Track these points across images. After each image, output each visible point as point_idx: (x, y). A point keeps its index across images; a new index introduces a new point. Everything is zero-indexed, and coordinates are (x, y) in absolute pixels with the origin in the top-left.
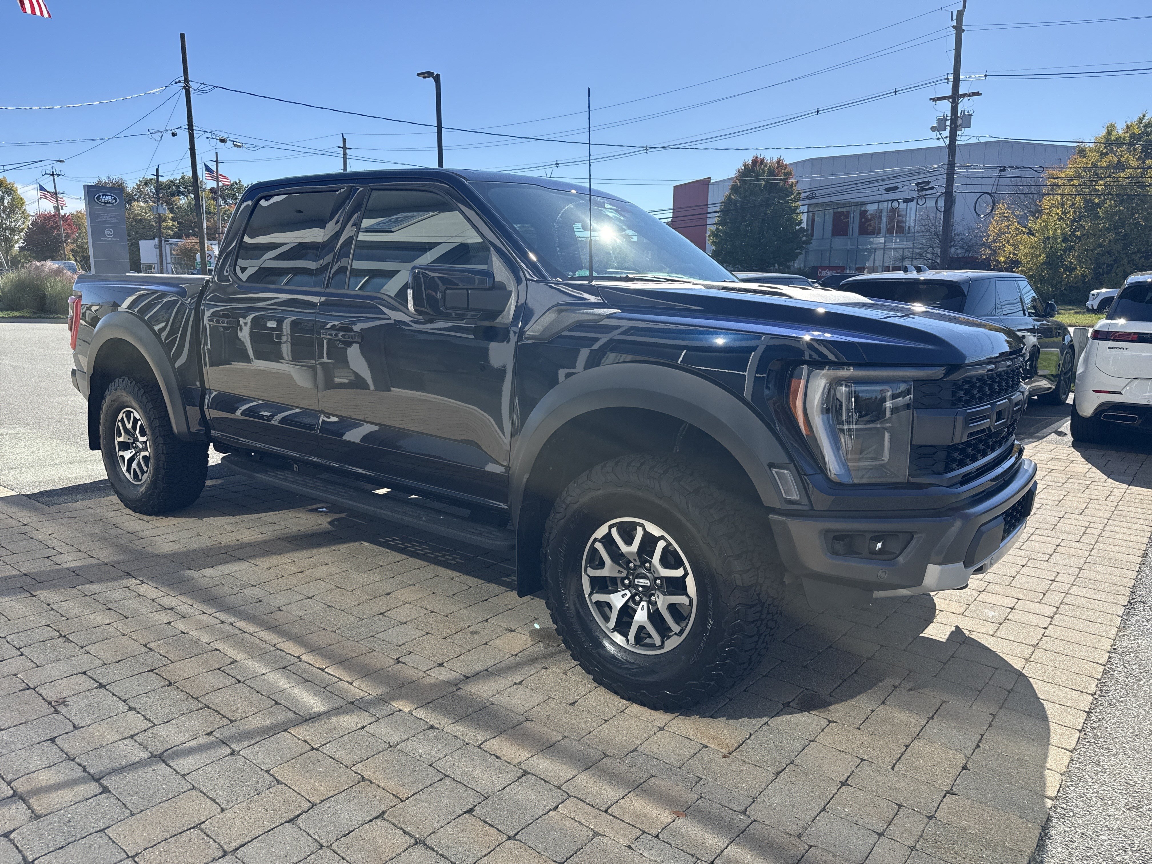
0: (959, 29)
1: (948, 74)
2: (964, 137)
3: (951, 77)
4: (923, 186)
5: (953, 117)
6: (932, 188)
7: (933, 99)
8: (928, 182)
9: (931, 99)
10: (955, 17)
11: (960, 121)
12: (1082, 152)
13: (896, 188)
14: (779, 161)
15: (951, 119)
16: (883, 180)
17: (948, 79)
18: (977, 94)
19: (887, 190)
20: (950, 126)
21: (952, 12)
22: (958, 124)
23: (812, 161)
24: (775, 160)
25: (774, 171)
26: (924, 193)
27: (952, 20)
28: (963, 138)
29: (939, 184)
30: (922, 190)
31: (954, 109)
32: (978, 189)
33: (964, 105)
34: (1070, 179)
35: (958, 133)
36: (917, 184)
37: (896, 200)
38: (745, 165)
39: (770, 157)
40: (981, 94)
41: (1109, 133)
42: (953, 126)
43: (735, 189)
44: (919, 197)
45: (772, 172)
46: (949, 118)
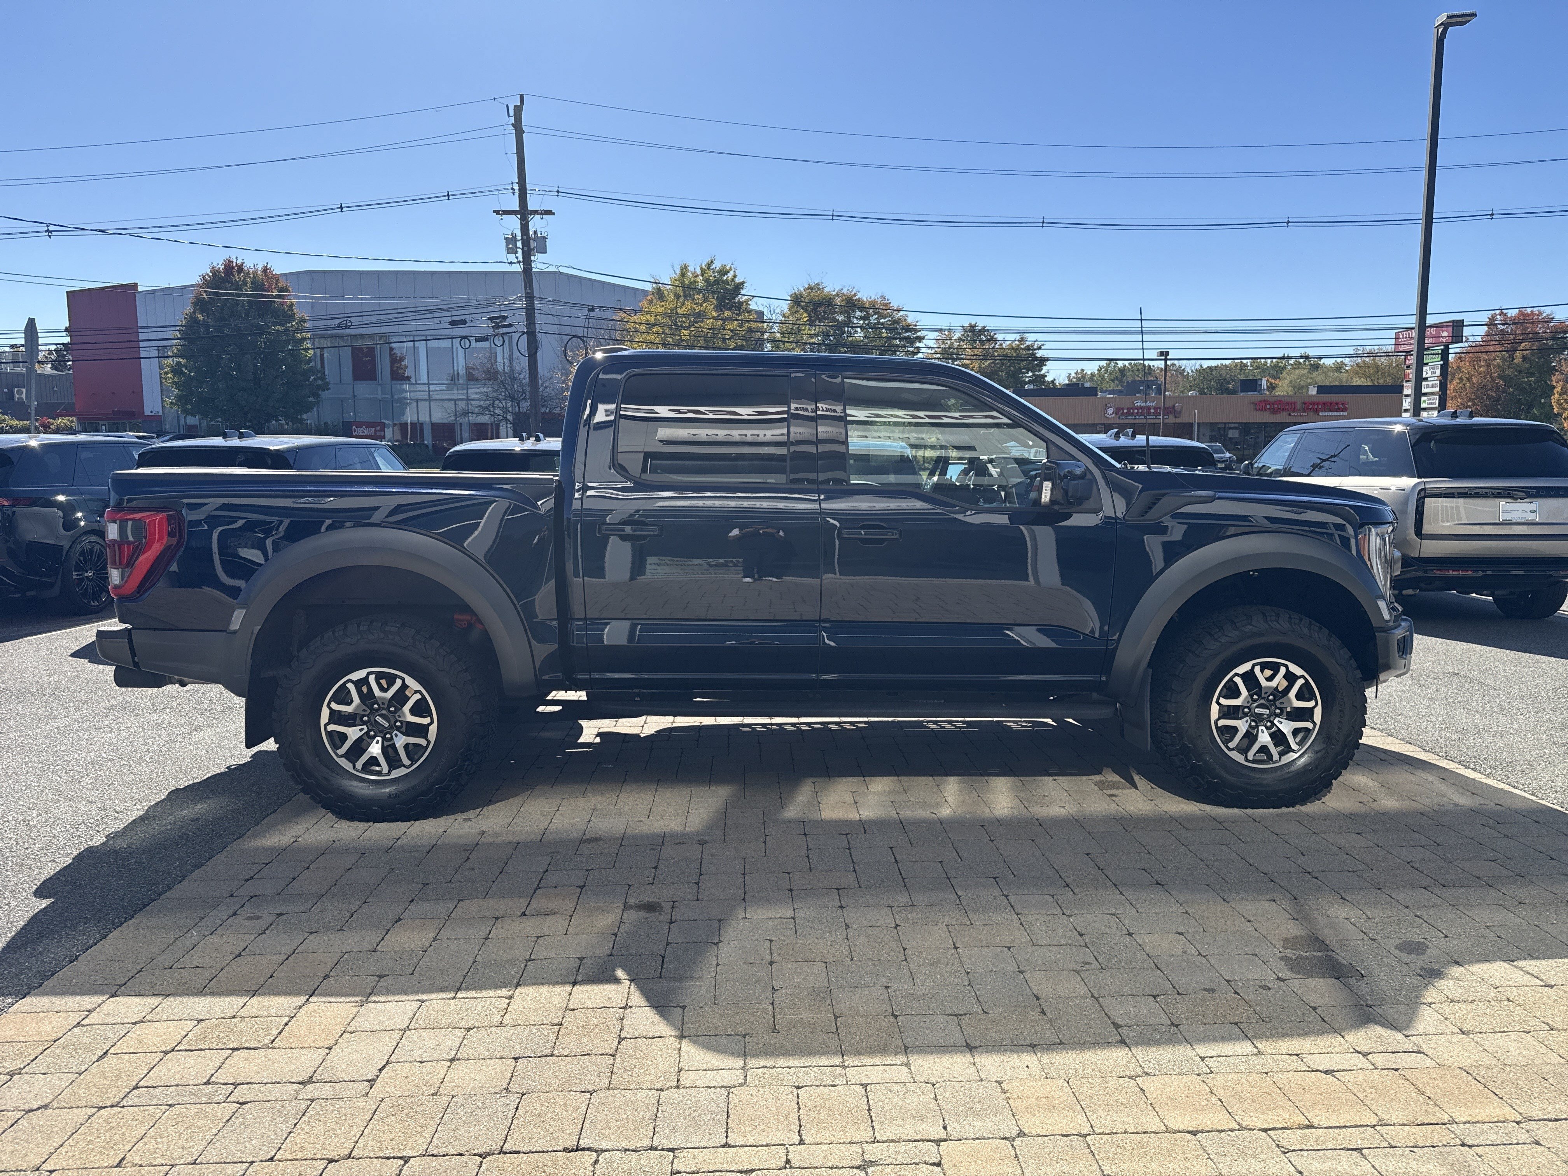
0: (518, 127)
1: (512, 183)
2: (540, 263)
3: (516, 187)
4: (498, 322)
5: (525, 237)
6: (510, 325)
7: (497, 212)
8: (504, 318)
9: (494, 212)
10: (512, 113)
11: (533, 244)
12: (659, 294)
13: (464, 322)
14: (265, 270)
15: (522, 239)
16: (444, 310)
17: (513, 189)
18: (550, 213)
19: (452, 323)
20: (523, 249)
21: (507, 106)
22: (532, 247)
23: (311, 275)
24: (260, 267)
25: (263, 284)
26: (502, 331)
27: (509, 115)
28: (540, 266)
29: (519, 320)
30: (497, 326)
31: (525, 228)
32: (566, 330)
33: (536, 224)
34: (650, 326)
35: (533, 258)
36: (490, 319)
37: (466, 337)
38: (214, 271)
39: (252, 262)
40: (554, 214)
41: (683, 275)
42: (526, 249)
43: (200, 304)
44: (495, 336)
45: (257, 285)
46: (519, 238)
